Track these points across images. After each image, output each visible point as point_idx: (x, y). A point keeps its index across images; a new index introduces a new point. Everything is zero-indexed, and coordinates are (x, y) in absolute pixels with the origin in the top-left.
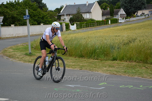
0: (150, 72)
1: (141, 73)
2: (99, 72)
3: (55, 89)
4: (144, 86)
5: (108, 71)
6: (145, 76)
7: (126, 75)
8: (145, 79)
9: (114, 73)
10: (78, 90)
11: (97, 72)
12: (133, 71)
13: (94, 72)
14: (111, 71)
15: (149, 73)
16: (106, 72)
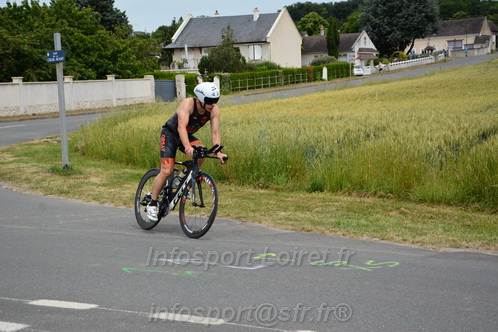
0: (410, 225)
1: (383, 228)
2: (264, 224)
3: (124, 269)
4: (377, 261)
5: (291, 220)
6: (392, 234)
7: (339, 233)
8: (390, 242)
9: (306, 226)
10: (189, 273)
11: (256, 224)
12: (363, 221)
13: (250, 223)
14: (297, 220)
15: (406, 228)
16: (282, 224)
